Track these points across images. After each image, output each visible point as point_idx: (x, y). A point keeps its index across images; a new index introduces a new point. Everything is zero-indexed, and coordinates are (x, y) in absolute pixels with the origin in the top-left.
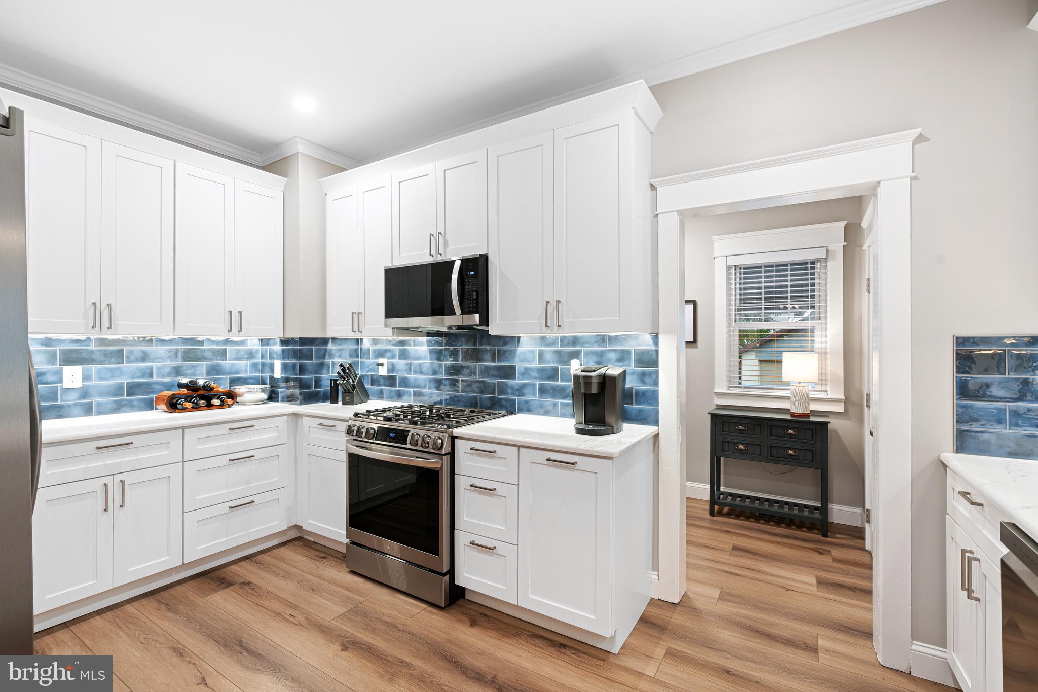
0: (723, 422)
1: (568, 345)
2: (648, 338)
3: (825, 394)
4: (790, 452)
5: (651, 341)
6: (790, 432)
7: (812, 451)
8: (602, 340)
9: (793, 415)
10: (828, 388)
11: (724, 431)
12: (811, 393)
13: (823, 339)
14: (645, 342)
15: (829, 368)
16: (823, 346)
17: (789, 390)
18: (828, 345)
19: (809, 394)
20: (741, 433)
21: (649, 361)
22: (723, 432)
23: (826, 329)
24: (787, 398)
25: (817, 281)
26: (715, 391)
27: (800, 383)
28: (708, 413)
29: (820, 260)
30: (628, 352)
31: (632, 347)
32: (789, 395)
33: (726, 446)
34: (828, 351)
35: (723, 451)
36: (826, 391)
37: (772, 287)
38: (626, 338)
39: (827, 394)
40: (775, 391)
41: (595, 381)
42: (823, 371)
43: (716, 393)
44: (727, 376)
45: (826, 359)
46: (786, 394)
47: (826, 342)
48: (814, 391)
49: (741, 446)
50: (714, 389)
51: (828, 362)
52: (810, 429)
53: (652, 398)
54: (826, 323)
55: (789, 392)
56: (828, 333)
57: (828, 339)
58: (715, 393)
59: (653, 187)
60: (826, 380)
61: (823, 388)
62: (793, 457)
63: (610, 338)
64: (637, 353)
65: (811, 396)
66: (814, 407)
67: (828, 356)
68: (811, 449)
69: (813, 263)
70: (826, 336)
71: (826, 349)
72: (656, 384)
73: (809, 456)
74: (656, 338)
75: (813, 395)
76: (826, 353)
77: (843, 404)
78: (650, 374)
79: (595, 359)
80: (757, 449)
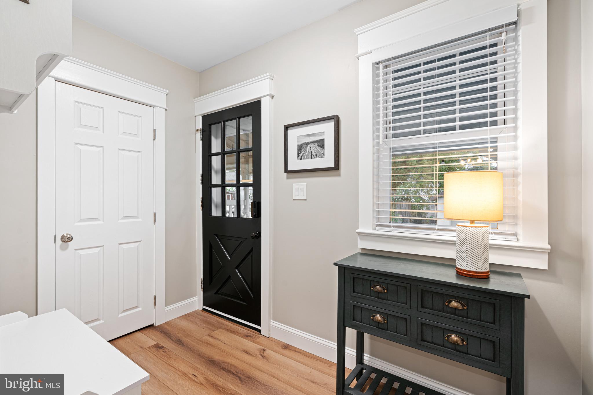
0: (354, 278)
3: (514, 238)
4: (454, 338)
6: (454, 304)
7: (494, 342)
9: (460, 274)
10: (520, 230)
11: (356, 290)
12: (491, 236)
13: (511, 154)
15: (520, 198)
16: (510, 164)
17: (455, 231)
18: (519, 162)
19: (487, 239)
20: (379, 298)
22: (354, 292)
23: (515, 138)
24: (452, 243)
26: (357, 231)
27: (472, 222)
28: (335, 264)
32: (455, 239)
33: (358, 312)
34: (520, 170)
35: (354, 320)
36: (516, 235)
39: (518, 240)
40: (435, 232)
42: (510, 203)
43: (360, 234)
44: (374, 211)
45: (515, 185)
46: (452, 237)
47: (515, 158)
48: (495, 233)
49: (378, 317)
50: (358, 228)
51: (520, 188)
52: (490, 303)
54: (515, 128)
55: (455, 234)
56: (520, 142)
57: (519, 153)
58: (358, 233)
60: (515, 217)
61: (511, 230)
62: (458, 348)
65: (491, 242)
66: (495, 258)
67: (520, 179)
68: (492, 339)
70: (515, 148)
71: (515, 168)
73: (487, 350)
75: (494, 240)
76: (515, 175)
77: (546, 257)
80: (402, 325)
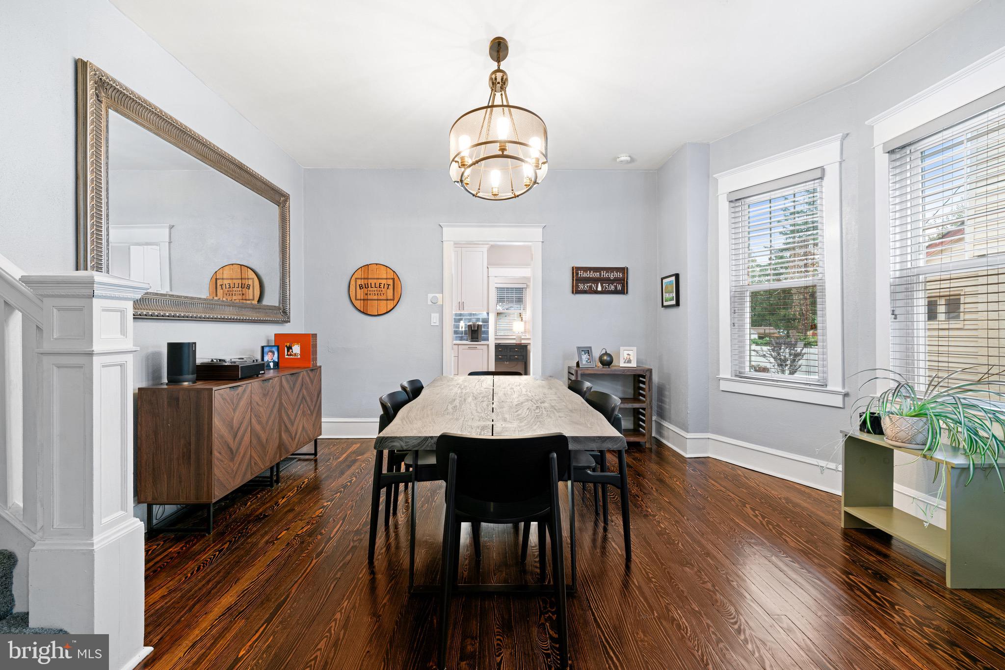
1: (458, 316)
2: (486, 314)
5: (487, 315)
8: (471, 315)
14: (484, 315)
16: (525, 319)
21: (486, 321)
23: (526, 313)
25: (523, 296)
29: (524, 288)
30: (480, 319)
31: (481, 317)
37: (509, 297)
38: (479, 314)
41: (477, 326)
42: (526, 328)
53: (487, 333)
54: (527, 311)
57: (527, 317)
59: (488, 268)
60: (526, 332)
63: (473, 314)
64: (482, 319)
69: (522, 288)
72: (488, 328)
74: (488, 314)
76: (526, 322)
78: (486, 325)
79: (468, 321)
